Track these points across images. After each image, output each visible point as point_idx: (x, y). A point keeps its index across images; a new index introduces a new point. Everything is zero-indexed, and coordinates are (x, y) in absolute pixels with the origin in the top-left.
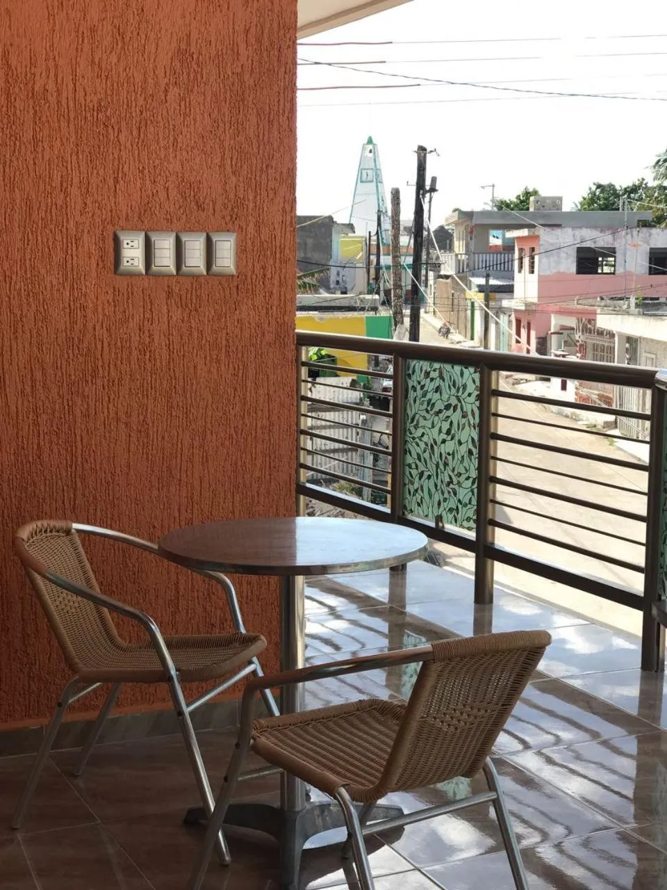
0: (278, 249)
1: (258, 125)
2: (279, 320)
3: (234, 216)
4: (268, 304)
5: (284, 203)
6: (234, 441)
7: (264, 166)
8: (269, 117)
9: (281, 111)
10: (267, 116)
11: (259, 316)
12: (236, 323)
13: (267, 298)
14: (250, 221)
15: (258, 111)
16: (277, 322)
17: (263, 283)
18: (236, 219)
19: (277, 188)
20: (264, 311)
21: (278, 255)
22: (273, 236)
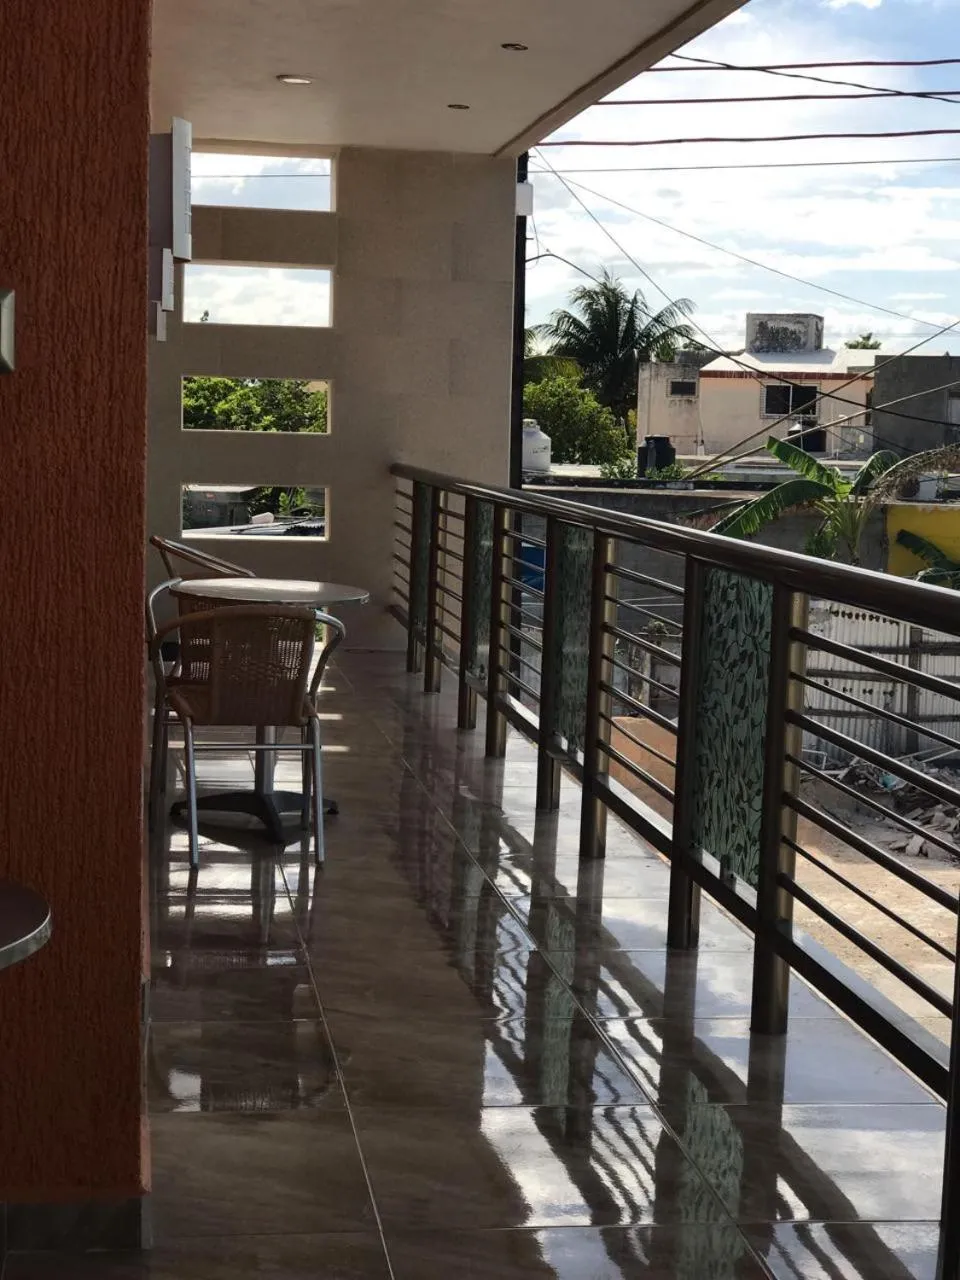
0: (107, 323)
1: (64, 77)
2: (107, 463)
3: (11, 256)
4: (85, 431)
5: (120, 234)
6: (11, 694)
7: (77, 157)
8: (88, 62)
9: (113, 52)
10: (83, 60)
11: (65, 454)
12: (16, 466)
13: (83, 421)
14: (45, 268)
15: (62, 50)
16: (105, 468)
17: (75, 389)
18: (16, 262)
19: (104, 203)
20: (77, 446)
21: (107, 336)
22: (96, 297)
